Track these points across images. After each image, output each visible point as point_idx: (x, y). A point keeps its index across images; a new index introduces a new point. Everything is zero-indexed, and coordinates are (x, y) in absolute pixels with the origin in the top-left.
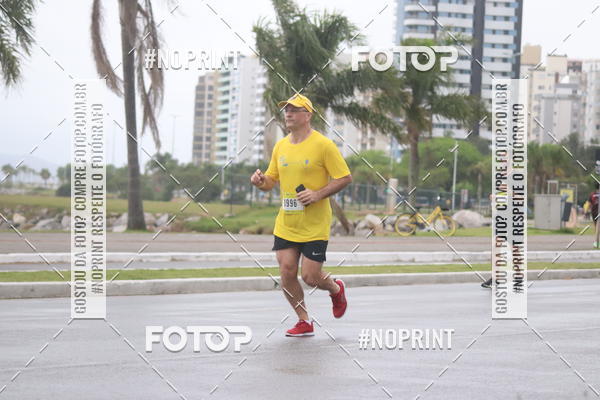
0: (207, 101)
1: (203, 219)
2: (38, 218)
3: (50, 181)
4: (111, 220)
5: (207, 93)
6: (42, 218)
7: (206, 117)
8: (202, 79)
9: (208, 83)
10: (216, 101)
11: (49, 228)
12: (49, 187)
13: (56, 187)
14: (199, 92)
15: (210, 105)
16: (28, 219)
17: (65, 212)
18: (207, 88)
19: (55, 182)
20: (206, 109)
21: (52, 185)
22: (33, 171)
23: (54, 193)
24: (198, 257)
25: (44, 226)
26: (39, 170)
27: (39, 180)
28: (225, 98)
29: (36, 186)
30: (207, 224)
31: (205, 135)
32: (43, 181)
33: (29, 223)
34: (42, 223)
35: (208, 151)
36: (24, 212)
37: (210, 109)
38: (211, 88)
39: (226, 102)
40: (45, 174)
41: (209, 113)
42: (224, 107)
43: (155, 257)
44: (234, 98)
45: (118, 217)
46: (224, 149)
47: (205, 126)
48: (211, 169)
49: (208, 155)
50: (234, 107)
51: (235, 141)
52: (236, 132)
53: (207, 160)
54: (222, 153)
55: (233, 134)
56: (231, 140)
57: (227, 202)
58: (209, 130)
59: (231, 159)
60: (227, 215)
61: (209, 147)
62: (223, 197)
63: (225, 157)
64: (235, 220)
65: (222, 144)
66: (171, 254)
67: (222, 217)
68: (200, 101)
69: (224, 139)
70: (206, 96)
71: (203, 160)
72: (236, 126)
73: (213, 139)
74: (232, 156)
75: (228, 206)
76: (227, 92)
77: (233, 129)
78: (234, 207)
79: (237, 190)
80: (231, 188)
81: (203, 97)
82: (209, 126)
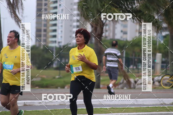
0: (43, 7)
1: (43, 79)
5: (44, 2)
10: (49, 7)
15: (46, 9)
20: (43, 12)
28: (55, 5)
30: (45, 83)
31: (43, 28)
35: (45, 38)
39: (56, 8)
42: (55, 11)
44: (60, 5)
46: (55, 36)
47: (43, 23)
48: (47, 49)
49: (45, 41)
50: (60, 11)
51: (62, 31)
52: (62, 26)
53: (45, 43)
54: (54, 39)
55: (60, 27)
56: (59, 31)
57: (57, 69)
58: (45, 25)
59: (59, 43)
60: (57, 77)
61: (45, 36)
62: (54, 66)
63: (55, 42)
64: (62, 80)
65: (54, 34)
66: (24, 101)
67: (54, 78)
68: (39, 7)
69: (55, 31)
70: (43, 5)
71: (43, 43)
72: (62, 23)
73: (48, 30)
74: (60, 40)
75: (58, 72)
76: (56, 1)
77: (60, 25)
78: (61, 71)
79: (63, 61)
80: (60, 60)
81: (41, 4)
82: (45, 23)
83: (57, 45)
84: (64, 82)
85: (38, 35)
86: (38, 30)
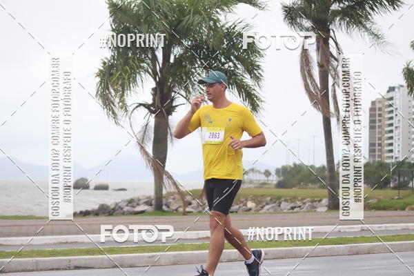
0: (377, 118)
1: (379, 200)
2: (264, 204)
3: (271, 178)
4: (315, 204)
5: (377, 112)
6: (267, 204)
7: (377, 130)
8: (373, 103)
9: (378, 105)
10: (384, 118)
11: (271, 210)
12: (270, 182)
13: (275, 182)
14: (372, 113)
15: (380, 121)
16: (257, 204)
17: (283, 199)
18: (377, 109)
19: (274, 179)
20: (377, 124)
21: (272, 181)
22: (259, 172)
23: (274, 186)
24: (380, 227)
25: (268, 210)
26: (263, 171)
27: (263, 178)
28: (390, 115)
29: (261, 182)
30: (382, 205)
31: (377, 142)
32: (266, 178)
33: (258, 208)
34: (267, 207)
35: (380, 153)
36: (254, 200)
37: (380, 124)
38: (380, 109)
39: (391, 118)
40: (267, 173)
41: (380, 127)
42: (390, 122)
43: (350, 228)
44: (396, 115)
45: (320, 201)
46: (391, 151)
47: (377, 136)
48: (382, 166)
49: (380, 156)
50: (397, 122)
51: (399, 145)
52: (399, 139)
53: (379, 159)
54: (390, 154)
56: (396, 145)
57: (395, 188)
58: (380, 139)
59: (396, 158)
60: (396, 197)
61: (380, 150)
62: (392, 185)
63: (392, 157)
64: (402, 201)
65: (390, 148)
67: (393, 199)
68: (373, 118)
69: (391, 144)
70: (377, 116)
71: (377, 159)
72: (399, 135)
73: (382, 145)
74: (397, 156)
75: (396, 191)
76: (392, 111)
77: (397, 137)
78: (400, 191)
79: (402, 179)
80: (397, 178)
81: (375, 115)
82: (380, 136)
83: (393, 161)
84: (404, 203)
85: (372, 151)
86: (372, 145)
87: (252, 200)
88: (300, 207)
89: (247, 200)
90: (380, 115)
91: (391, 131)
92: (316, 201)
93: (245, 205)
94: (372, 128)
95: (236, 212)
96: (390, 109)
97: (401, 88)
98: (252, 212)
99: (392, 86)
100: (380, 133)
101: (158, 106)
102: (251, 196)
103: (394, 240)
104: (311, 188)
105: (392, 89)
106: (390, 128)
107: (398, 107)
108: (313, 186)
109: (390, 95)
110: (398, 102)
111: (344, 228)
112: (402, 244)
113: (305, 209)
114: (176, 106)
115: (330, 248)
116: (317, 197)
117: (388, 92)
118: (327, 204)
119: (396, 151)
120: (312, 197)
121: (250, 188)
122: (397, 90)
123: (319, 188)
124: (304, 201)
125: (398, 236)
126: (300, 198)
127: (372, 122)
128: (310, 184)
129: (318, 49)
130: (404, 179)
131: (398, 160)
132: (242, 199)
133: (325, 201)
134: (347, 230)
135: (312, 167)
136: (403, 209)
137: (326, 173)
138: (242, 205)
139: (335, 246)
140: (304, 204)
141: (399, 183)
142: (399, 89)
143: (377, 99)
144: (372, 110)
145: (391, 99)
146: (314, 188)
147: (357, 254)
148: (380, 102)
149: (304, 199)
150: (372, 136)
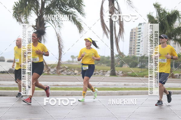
0: (133, 37)
1: (133, 72)
4: (104, 73)
5: (134, 34)
7: (133, 42)
8: (132, 30)
9: (134, 31)
10: (136, 37)
16: (79, 72)
18: (134, 33)
20: (133, 39)
24: (132, 84)
28: (139, 36)
30: (134, 74)
31: (133, 47)
35: (134, 52)
37: (134, 39)
38: (135, 33)
39: (140, 37)
41: (134, 40)
42: (139, 38)
44: (142, 36)
45: (107, 72)
46: (139, 51)
47: (133, 44)
48: (134, 58)
49: (134, 53)
50: (142, 39)
51: (142, 49)
52: (142, 46)
53: (133, 55)
54: (138, 53)
55: (142, 47)
56: (141, 49)
57: (139, 68)
58: (134, 46)
59: (141, 54)
60: (140, 72)
61: (134, 51)
62: (138, 66)
63: (139, 54)
64: (142, 73)
65: (138, 50)
66: (124, 83)
67: (138, 72)
68: (131, 37)
69: (139, 48)
70: (133, 35)
72: (142, 44)
73: (135, 48)
74: (141, 53)
76: (140, 34)
77: (142, 45)
78: (142, 69)
79: (143, 64)
80: (141, 63)
81: (132, 35)
82: (134, 44)
83: (140, 56)
84: (143, 74)
85: (130, 51)
86: (131, 48)
87: (77, 70)
88: (98, 74)
89: (75, 70)
90: (135, 35)
91: (139, 43)
92: (105, 72)
93: (74, 72)
94: (131, 41)
95: (70, 75)
96: (139, 33)
97: (145, 24)
98: (77, 75)
99: (141, 23)
100: (134, 43)
101: (38, 27)
102: (76, 68)
103: (138, 90)
104: (103, 66)
105: (140, 24)
106: (139, 41)
107: (143, 32)
108: (104, 65)
109: (140, 27)
110: (143, 30)
111: (117, 84)
112: (142, 92)
113: (100, 75)
114: (46, 27)
115: (111, 92)
116: (106, 70)
117: (139, 25)
118: (110, 73)
119: (141, 51)
120: (103, 70)
121: (76, 65)
122: (142, 25)
123: (107, 66)
124: (100, 71)
125: (140, 88)
126: (98, 70)
127: (131, 38)
128: (102, 64)
129: (109, 5)
130: (144, 63)
131: (141, 55)
132: (73, 69)
133: (109, 72)
134: (119, 85)
135: (104, 57)
136: (143, 77)
137: (110, 59)
138: (72, 72)
139: (113, 91)
140: (100, 72)
141: (142, 65)
142: (144, 24)
143: (134, 28)
144: (131, 33)
145: (140, 28)
146: (104, 66)
147: (122, 95)
148: (135, 30)
149: (100, 70)
150: (131, 44)
